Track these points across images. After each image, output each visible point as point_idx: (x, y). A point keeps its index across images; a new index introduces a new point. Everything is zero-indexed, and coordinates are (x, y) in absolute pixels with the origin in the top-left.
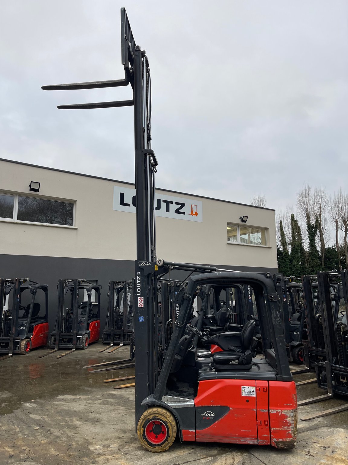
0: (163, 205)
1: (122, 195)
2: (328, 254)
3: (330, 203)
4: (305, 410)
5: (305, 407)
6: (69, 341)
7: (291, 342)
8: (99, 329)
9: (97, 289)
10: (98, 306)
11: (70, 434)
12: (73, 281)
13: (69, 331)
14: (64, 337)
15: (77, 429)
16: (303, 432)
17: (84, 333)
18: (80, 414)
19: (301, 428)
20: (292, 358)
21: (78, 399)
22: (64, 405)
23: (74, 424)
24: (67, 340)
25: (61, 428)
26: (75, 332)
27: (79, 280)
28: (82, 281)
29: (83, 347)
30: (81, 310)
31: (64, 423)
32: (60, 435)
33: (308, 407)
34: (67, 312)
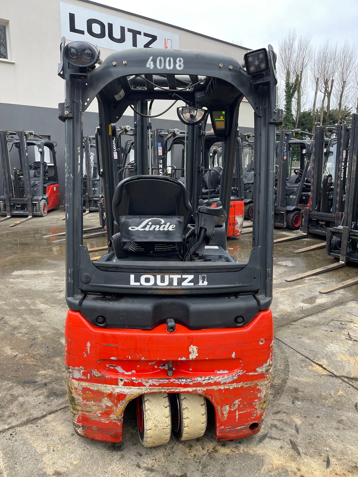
0: (129, 36)
1: (72, 17)
2: (302, 119)
3: (314, 57)
4: (320, 280)
5: (318, 277)
6: (23, 207)
7: (286, 206)
8: (59, 195)
9: (51, 146)
10: (55, 167)
11: (33, 322)
12: (18, 133)
13: (22, 196)
14: (16, 202)
15: (42, 315)
16: (329, 308)
17: (40, 198)
18: (44, 294)
19: (325, 303)
20: (286, 224)
21: (41, 274)
22: (22, 282)
23: (37, 308)
24: (20, 206)
25: (20, 314)
26: (29, 196)
27: (25, 132)
28: (29, 133)
29: (42, 214)
30: (34, 171)
31: (23, 308)
32: (19, 324)
33: (322, 277)
34: (16, 173)
